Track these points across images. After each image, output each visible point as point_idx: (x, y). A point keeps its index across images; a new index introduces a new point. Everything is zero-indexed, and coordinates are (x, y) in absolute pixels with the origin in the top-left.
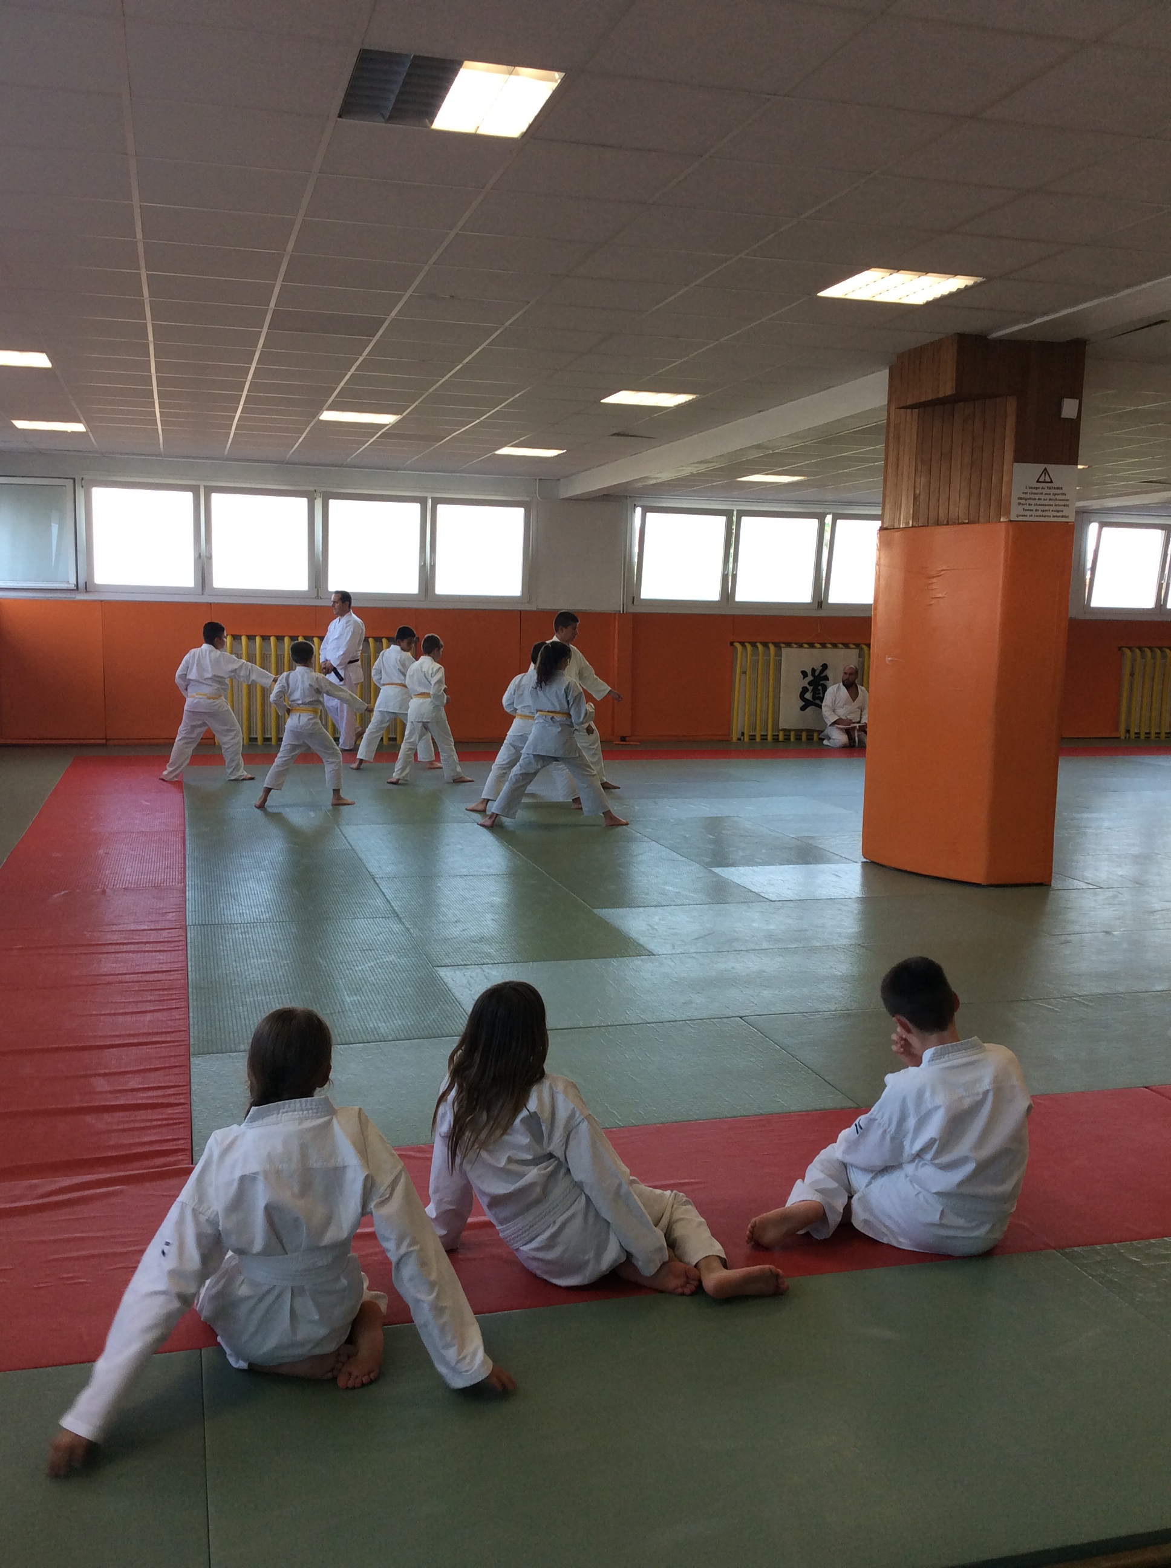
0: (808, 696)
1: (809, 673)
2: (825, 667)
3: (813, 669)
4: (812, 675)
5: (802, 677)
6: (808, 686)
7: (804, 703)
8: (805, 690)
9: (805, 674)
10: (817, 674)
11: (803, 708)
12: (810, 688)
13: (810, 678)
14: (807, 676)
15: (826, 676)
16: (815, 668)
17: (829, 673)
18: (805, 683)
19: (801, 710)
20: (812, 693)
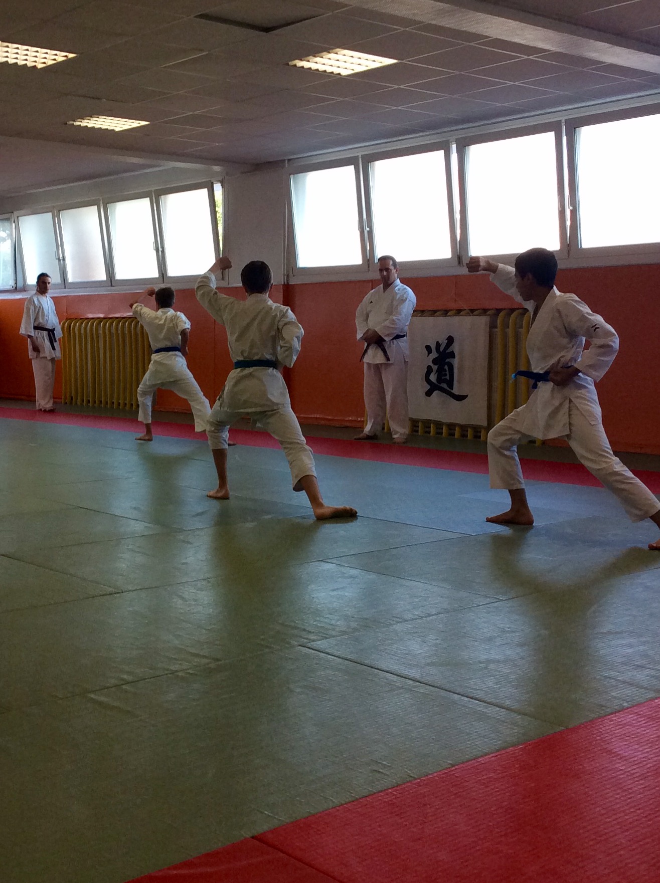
0: (433, 377)
1: (433, 347)
2: (450, 340)
3: (438, 343)
4: (436, 351)
5: (427, 352)
6: (431, 364)
7: (428, 387)
8: (429, 370)
9: (428, 348)
10: (442, 349)
11: (429, 393)
12: (435, 368)
13: (434, 355)
14: (431, 353)
15: (453, 352)
16: (440, 342)
17: (456, 348)
18: (429, 360)
19: (426, 395)
20: (436, 374)
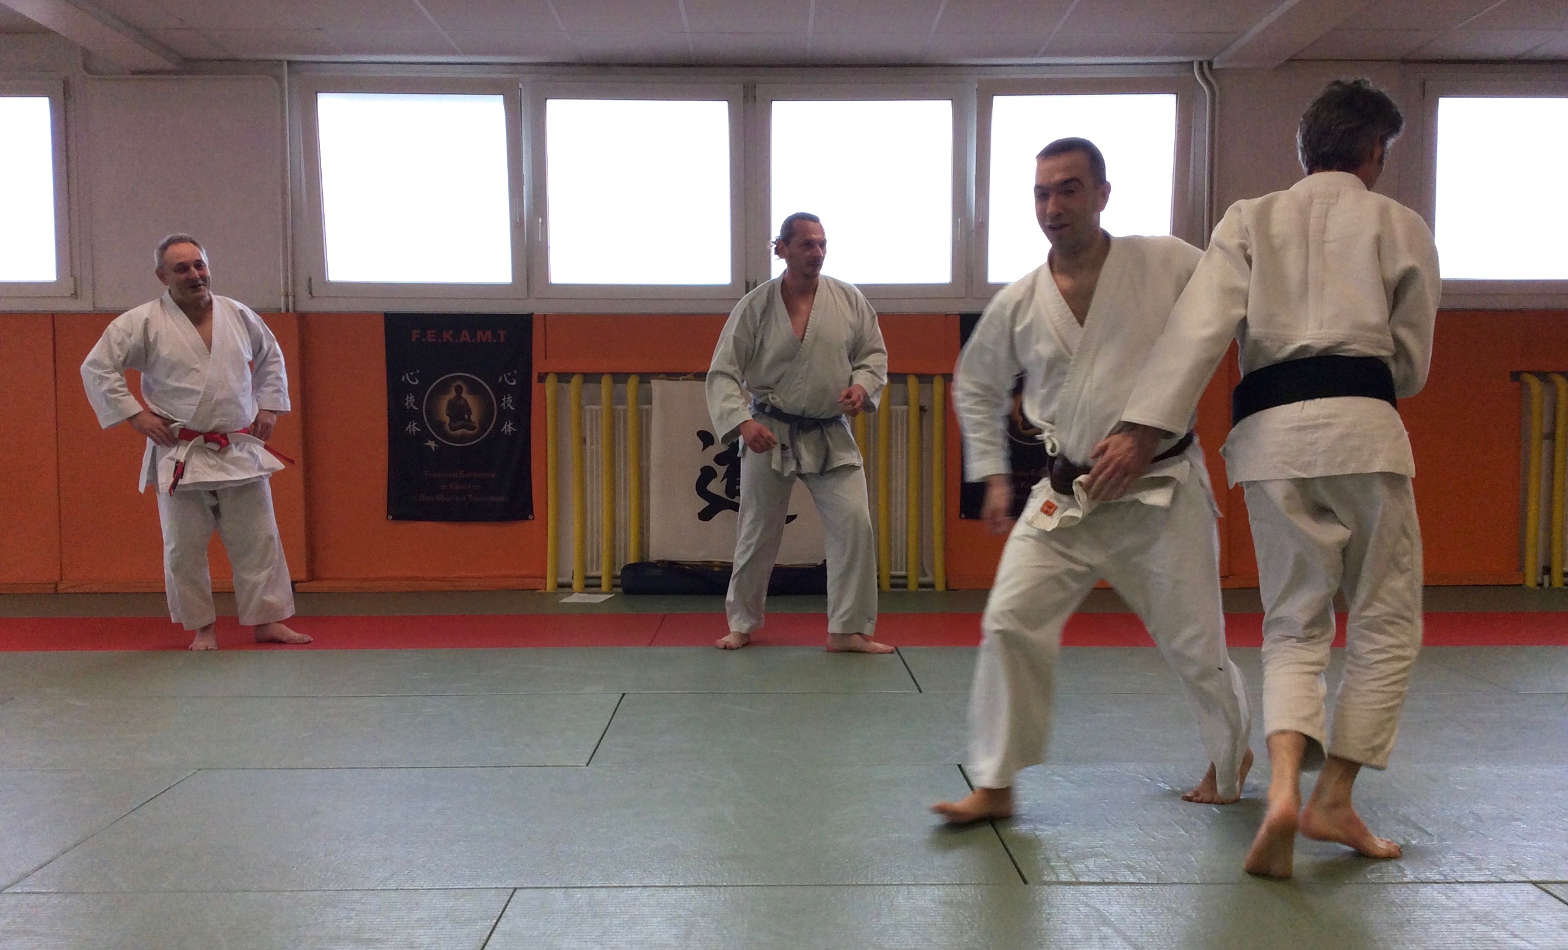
0: (716, 487)
5: (701, 443)
6: (712, 464)
7: (707, 504)
8: (707, 474)
9: (707, 438)
11: (705, 515)
12: (721, 470)
14: (712, 445)
18: (708, 457)
19: (700, 519)
20: (725, 480)
